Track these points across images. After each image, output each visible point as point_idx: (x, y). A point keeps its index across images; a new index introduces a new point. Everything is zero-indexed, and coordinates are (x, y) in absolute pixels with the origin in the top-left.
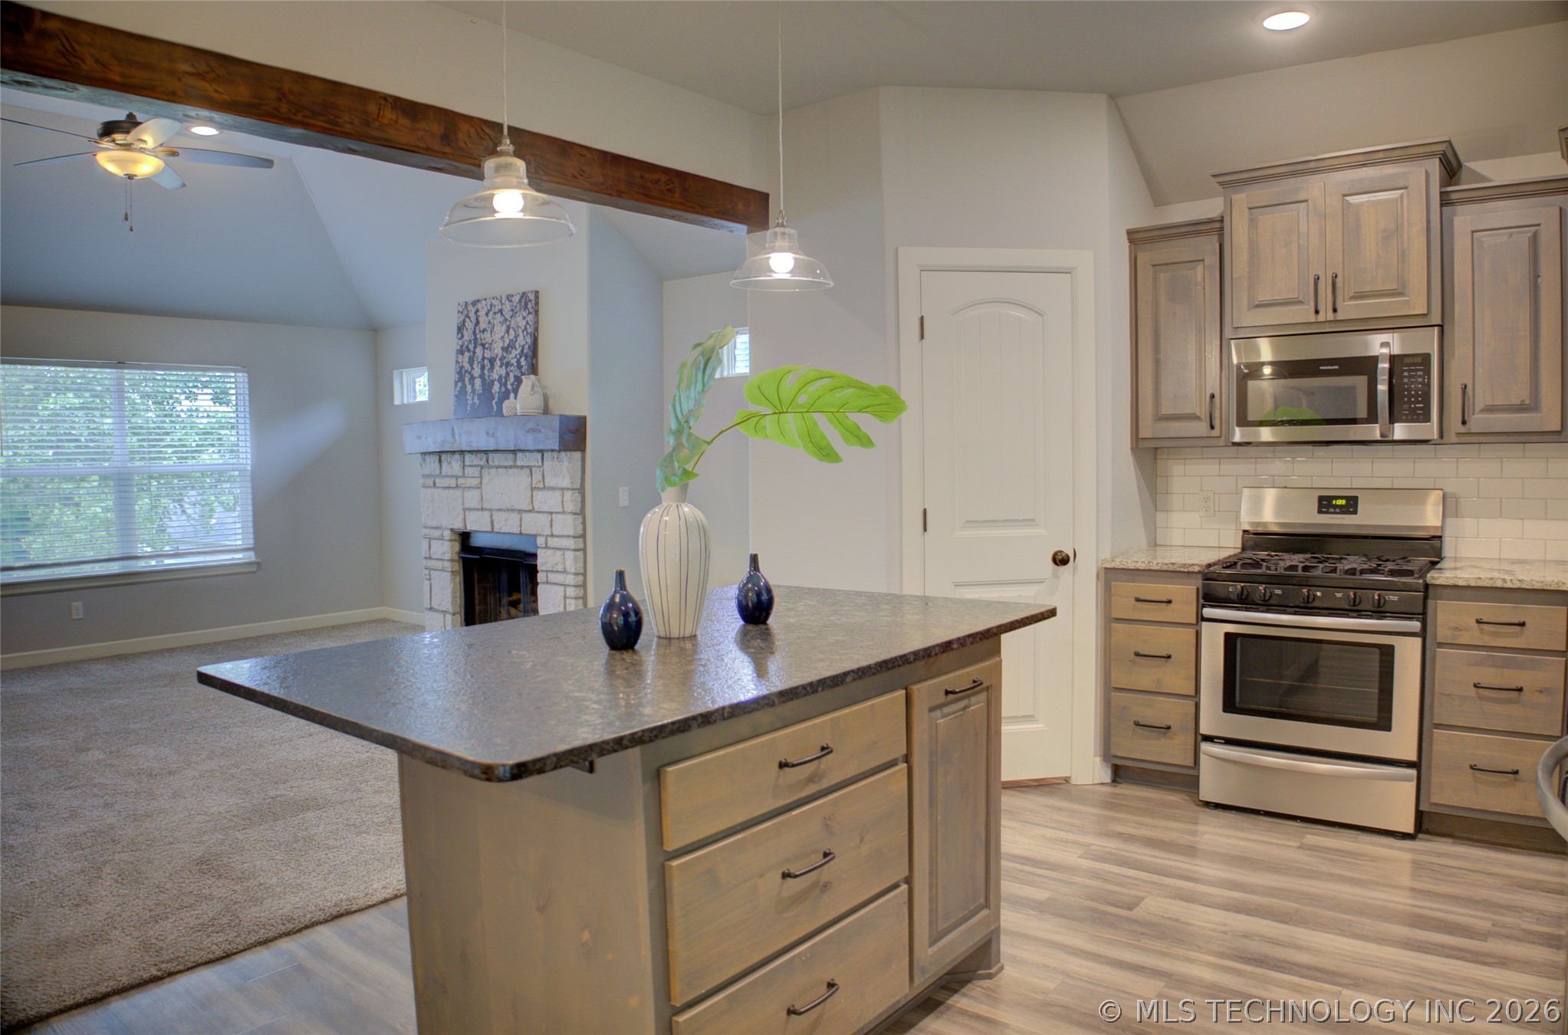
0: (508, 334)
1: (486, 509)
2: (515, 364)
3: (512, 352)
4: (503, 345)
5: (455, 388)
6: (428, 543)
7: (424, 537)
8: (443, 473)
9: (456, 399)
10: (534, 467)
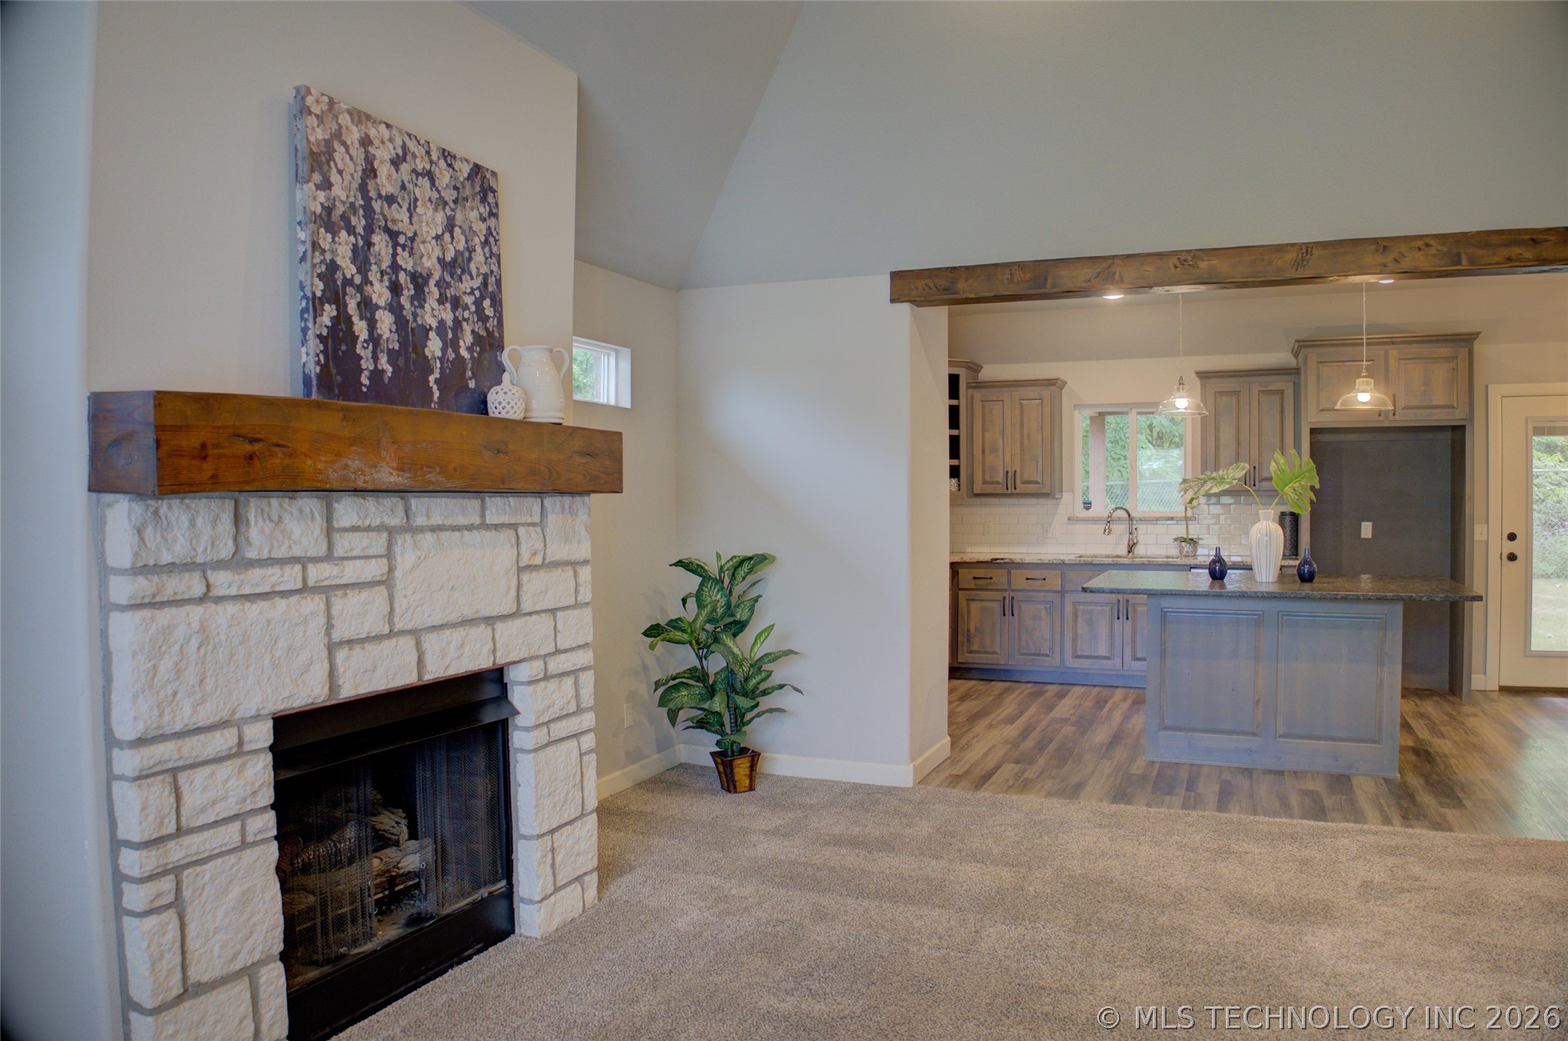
0: (452, 238)
1: (402, 633)
2: (474, 309)
3: (464, 277)
4: (441, 256)
5: (315, 318)
6: (168, 789)
7: (138, 778)
8: (252, 554)
9: (322, 347)
10: (523, 525)
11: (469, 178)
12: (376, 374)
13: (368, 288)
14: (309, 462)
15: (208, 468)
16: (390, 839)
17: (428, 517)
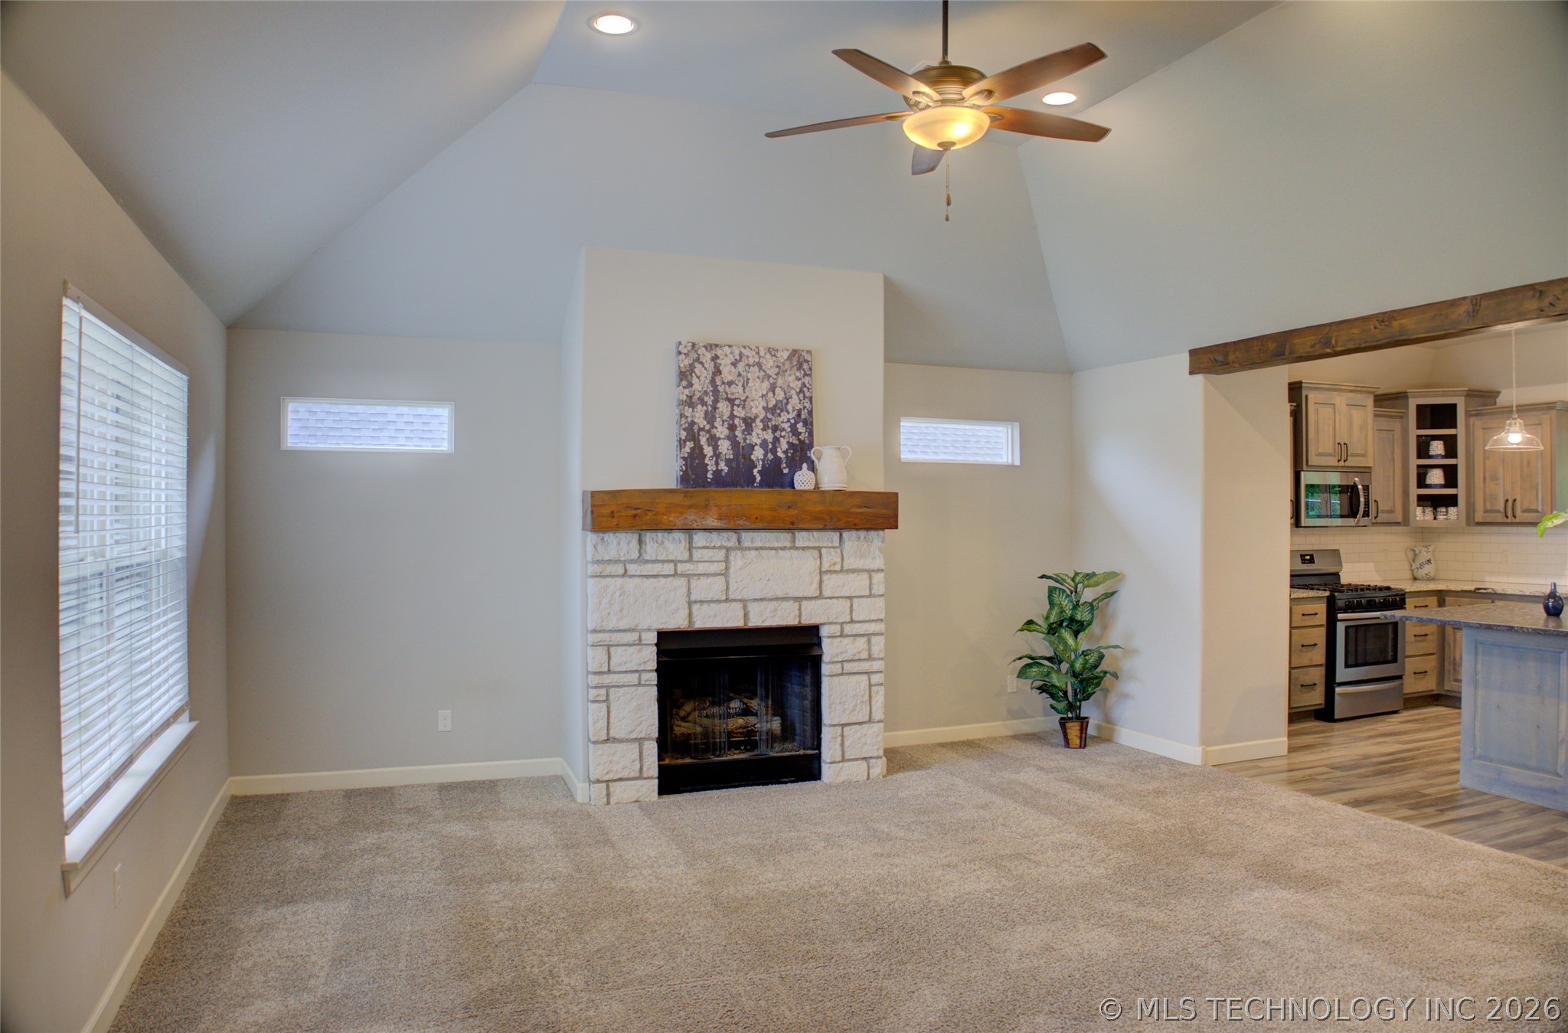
0: (774, 394)
1: (734, 600)
2: (789, 429)
3: (782, 414)
4: (765, 405)
5: (681, 449)
6: (605, 653)
7: (593, 646)
8: (647, 557)
9: (684, 463)
10: (825, 548)
11: (789, 358)
12: (717, 473)
13: (714, 431)
14: (665, 517)
15: (615, 522)
16: (752, 712)
17: (752, 542)
